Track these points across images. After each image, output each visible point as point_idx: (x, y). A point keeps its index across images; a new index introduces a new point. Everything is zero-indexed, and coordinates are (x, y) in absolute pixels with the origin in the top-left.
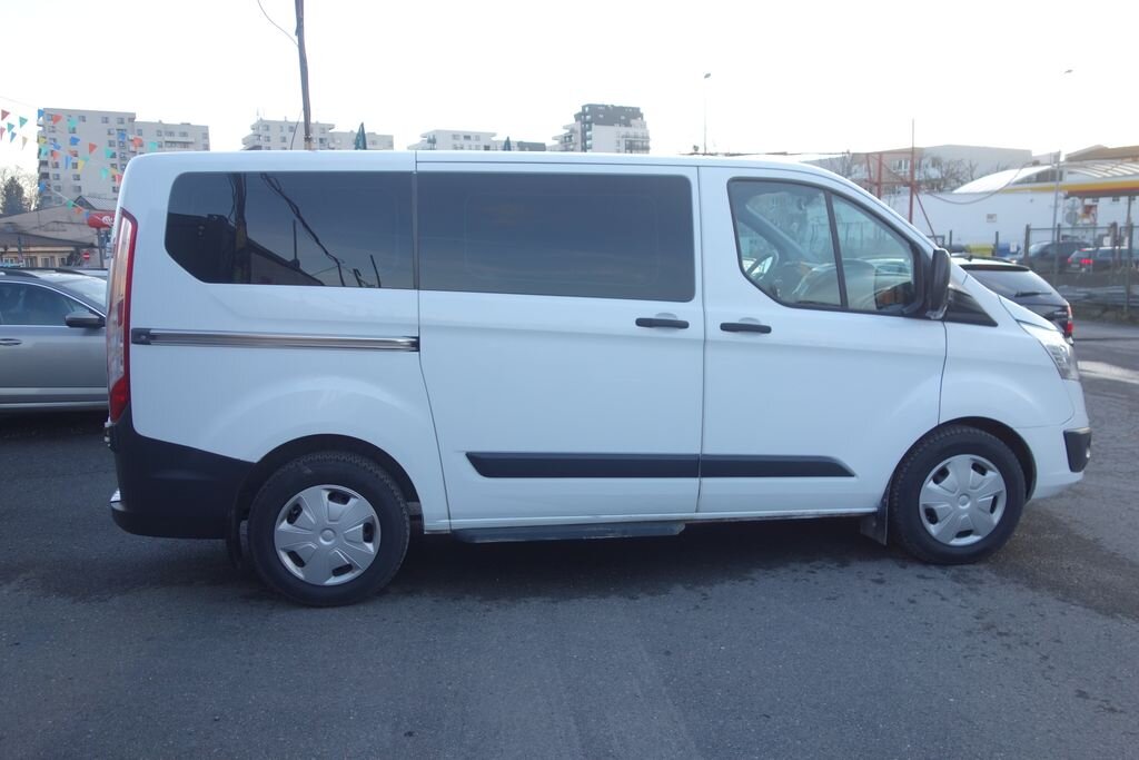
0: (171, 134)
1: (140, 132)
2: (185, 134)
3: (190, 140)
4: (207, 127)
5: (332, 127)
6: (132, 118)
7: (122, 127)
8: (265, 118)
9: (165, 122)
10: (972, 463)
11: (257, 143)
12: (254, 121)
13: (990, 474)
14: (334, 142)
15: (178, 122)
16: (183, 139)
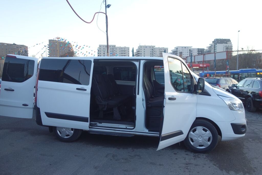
0: (122, 49)
1: (116, 49)
2: (125, 49)
3: (126, 50)
4: (129, 47)
5: (155, 46)
6: (115, 46)
7: (113, 48)
8: (141, 45)
9: (121, 47)
10: (203, 129)
11: (139, 50)
12: (139, 46)
13: (208, 132)
14: (155, 49)
15: (123, 47)
16: (124, 50)
